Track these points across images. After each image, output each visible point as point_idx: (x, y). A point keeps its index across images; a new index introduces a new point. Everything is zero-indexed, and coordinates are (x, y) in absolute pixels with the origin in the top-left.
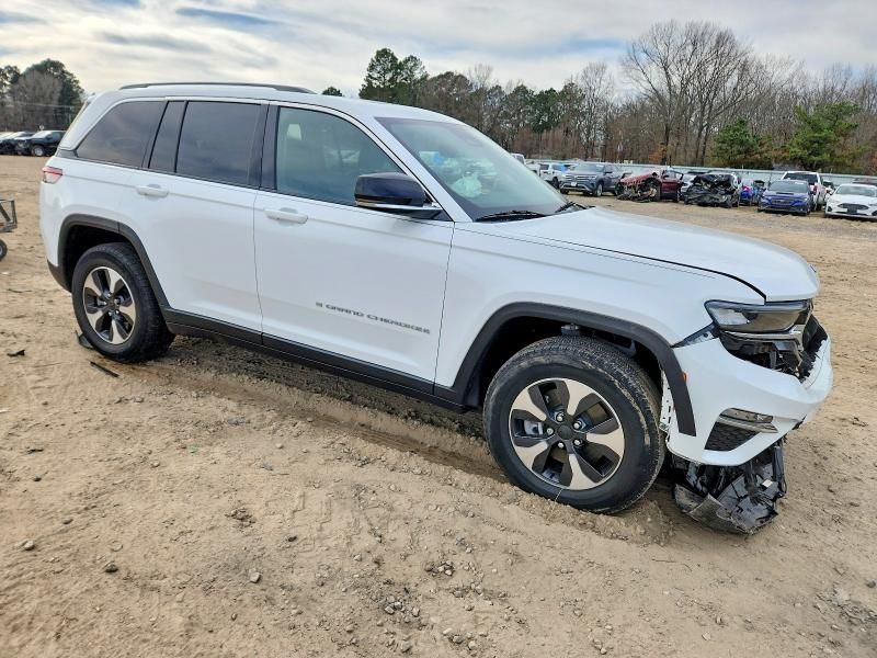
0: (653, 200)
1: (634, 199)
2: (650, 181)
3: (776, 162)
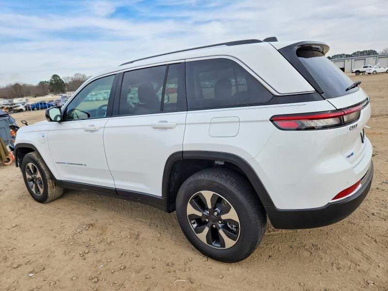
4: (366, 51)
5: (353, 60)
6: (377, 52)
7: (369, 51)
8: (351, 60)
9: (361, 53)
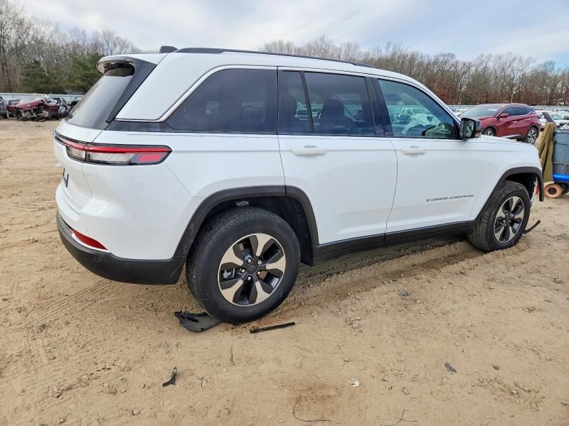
0: (47, 119)
1: (33, 119)
2: (41, 106)
3: (67, 89)
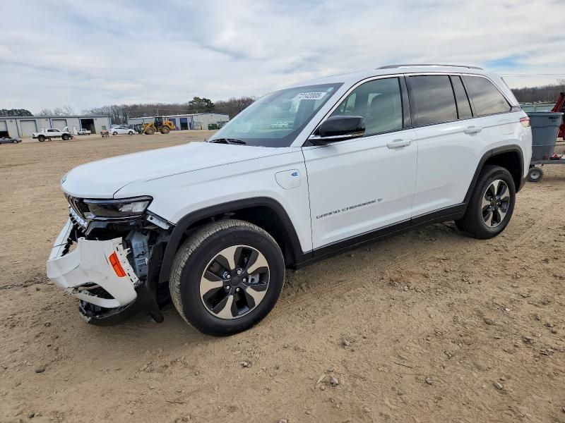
4: (15, 110)
5: (18, 121)
6: (32, 113)
7: (20, 111)
8: (14, 120)
9: (9, 112)
